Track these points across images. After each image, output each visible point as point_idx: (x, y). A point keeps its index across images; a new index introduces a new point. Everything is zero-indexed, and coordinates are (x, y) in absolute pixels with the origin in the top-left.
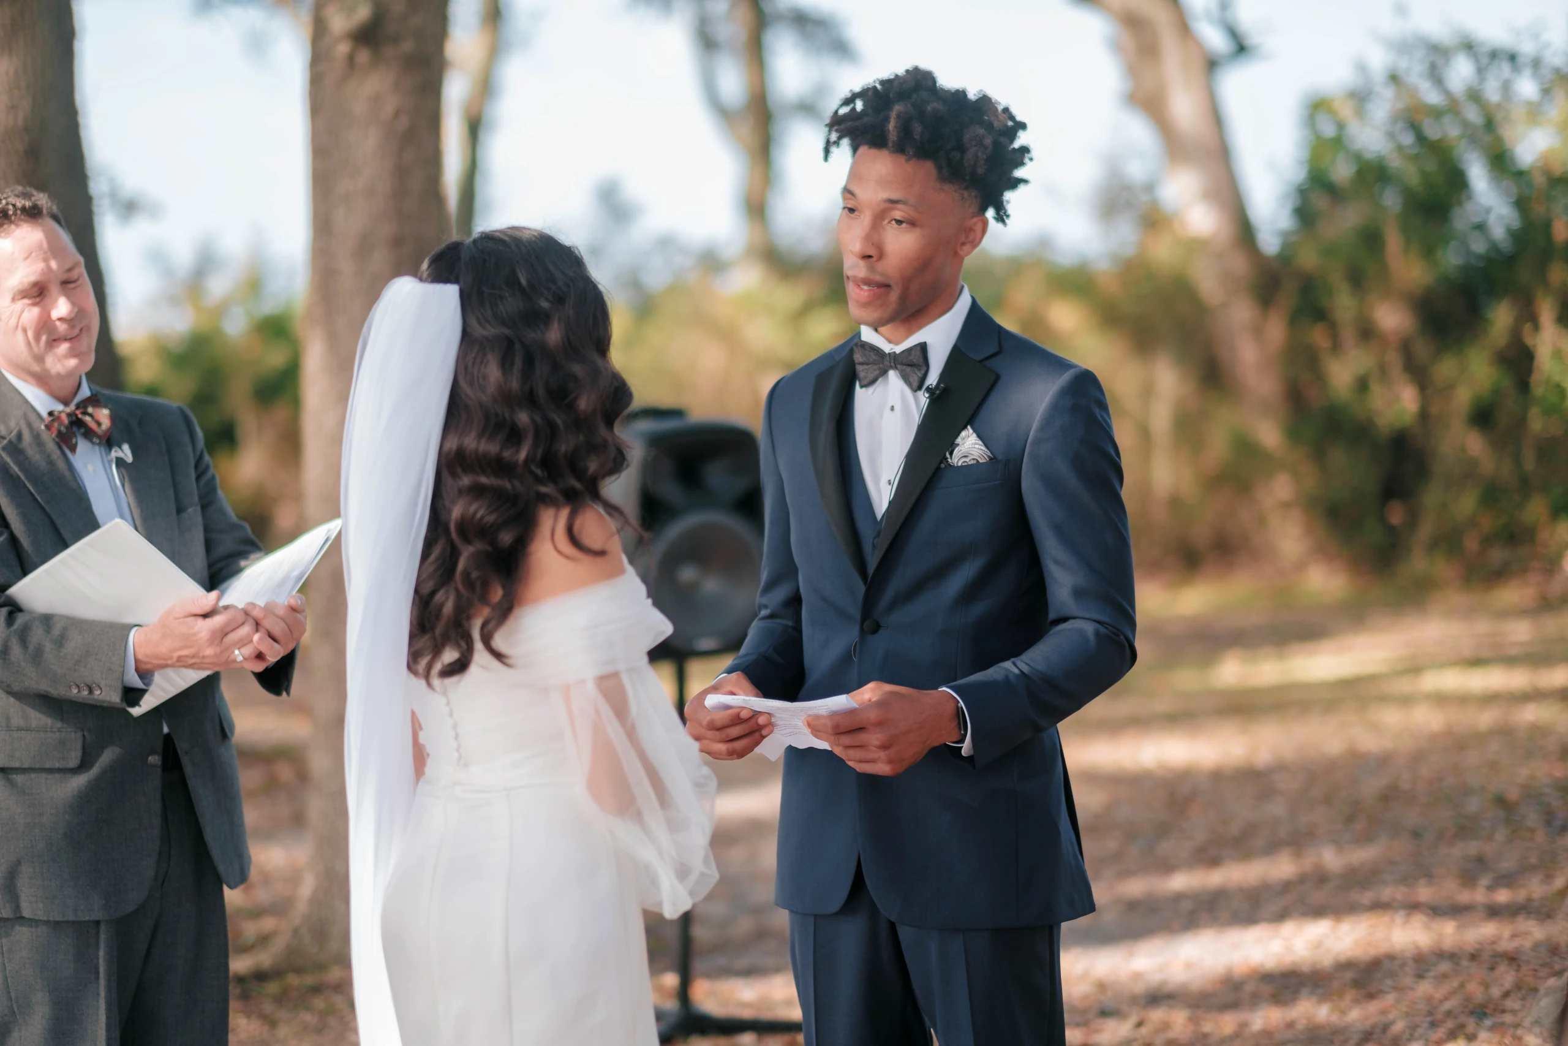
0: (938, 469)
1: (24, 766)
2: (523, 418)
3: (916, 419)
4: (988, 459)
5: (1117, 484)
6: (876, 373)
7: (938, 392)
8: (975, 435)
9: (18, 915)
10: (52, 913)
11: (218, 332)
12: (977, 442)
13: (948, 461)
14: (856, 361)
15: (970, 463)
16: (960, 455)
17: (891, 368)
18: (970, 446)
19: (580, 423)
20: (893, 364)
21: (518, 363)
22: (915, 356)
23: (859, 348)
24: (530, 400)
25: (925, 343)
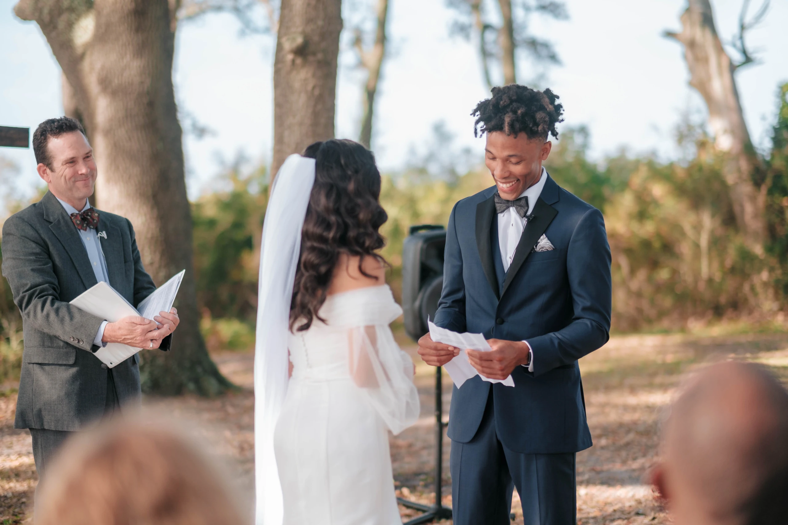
0: (530, 253)
1: (50, 363)
2: (333, 218)
3: (522, 229)
4: (552, 249)
5: (608, 263)
6: (505, 208)
7: (531, 219)
8: (547, 238)
9: (42, 428)
10: (57, 427)
11: (246, 192)
12: (548, 241)
13: (535, 250)
14: (496, 202)
15: (544, 251)
16: (540, 247)
17: (512, 206)
18: (545, 243)
19: (359, 224)
20: (513, 205)
21: (333, 196)
22: (523, 203)
23: (498, 196)
24: (337, 211)
25: (527, 197)
